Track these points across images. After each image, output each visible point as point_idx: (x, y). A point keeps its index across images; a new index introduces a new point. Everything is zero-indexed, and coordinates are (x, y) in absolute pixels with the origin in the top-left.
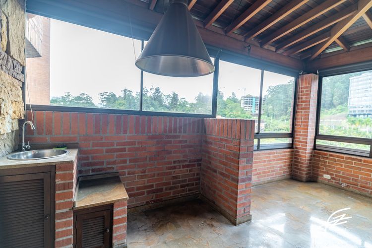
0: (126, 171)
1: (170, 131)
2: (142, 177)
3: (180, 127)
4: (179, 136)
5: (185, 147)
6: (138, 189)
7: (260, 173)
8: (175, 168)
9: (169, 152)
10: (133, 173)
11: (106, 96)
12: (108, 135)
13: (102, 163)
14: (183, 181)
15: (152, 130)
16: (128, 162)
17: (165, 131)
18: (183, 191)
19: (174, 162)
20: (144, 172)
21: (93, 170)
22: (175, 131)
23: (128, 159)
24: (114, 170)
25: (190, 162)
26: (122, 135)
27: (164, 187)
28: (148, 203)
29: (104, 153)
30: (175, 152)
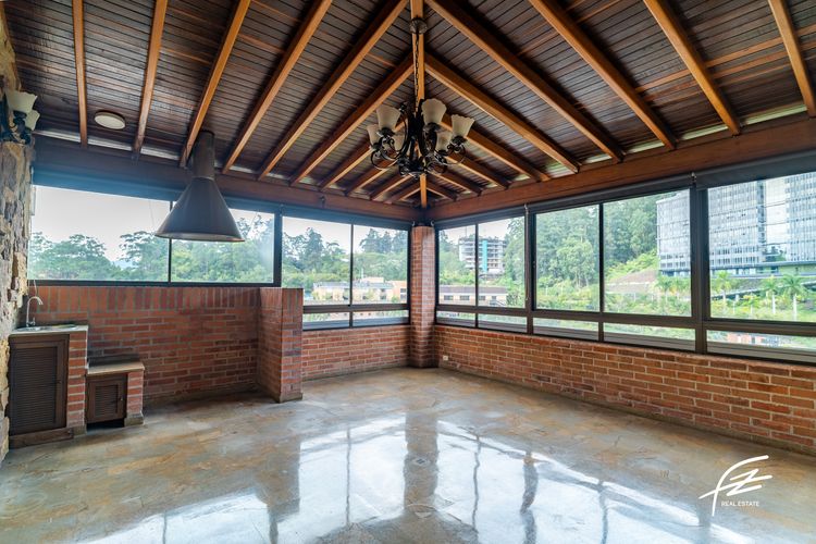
0: (149, 353)
1: (210, 304)
2: (170, 361)
3: (225, 300)
4: (223, 311)
5: (232, 324)
6: (165, 375)
7: (355, 358)
8: (217, 350)
9: (210, 331)
10: (159, 356)
11: (139, 241)
12: (125, 311)
13: (118, 344)
14: (230, 367)
15: (184, 304)
16: (151, 342)
17: (203, 305)
18: (230, 380)
19: (217, 343)
20: (174, 354)
21: (106, 351)
22: (218, 304)
23: (151, 338)
24: (134, 352)
25: (241, 342)
26: (143, 310)
27: (202, 374)
28: (179, 393)
29: (121, 332)
30: (218, 331)
